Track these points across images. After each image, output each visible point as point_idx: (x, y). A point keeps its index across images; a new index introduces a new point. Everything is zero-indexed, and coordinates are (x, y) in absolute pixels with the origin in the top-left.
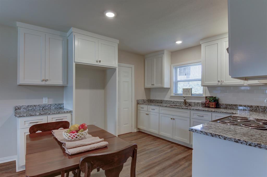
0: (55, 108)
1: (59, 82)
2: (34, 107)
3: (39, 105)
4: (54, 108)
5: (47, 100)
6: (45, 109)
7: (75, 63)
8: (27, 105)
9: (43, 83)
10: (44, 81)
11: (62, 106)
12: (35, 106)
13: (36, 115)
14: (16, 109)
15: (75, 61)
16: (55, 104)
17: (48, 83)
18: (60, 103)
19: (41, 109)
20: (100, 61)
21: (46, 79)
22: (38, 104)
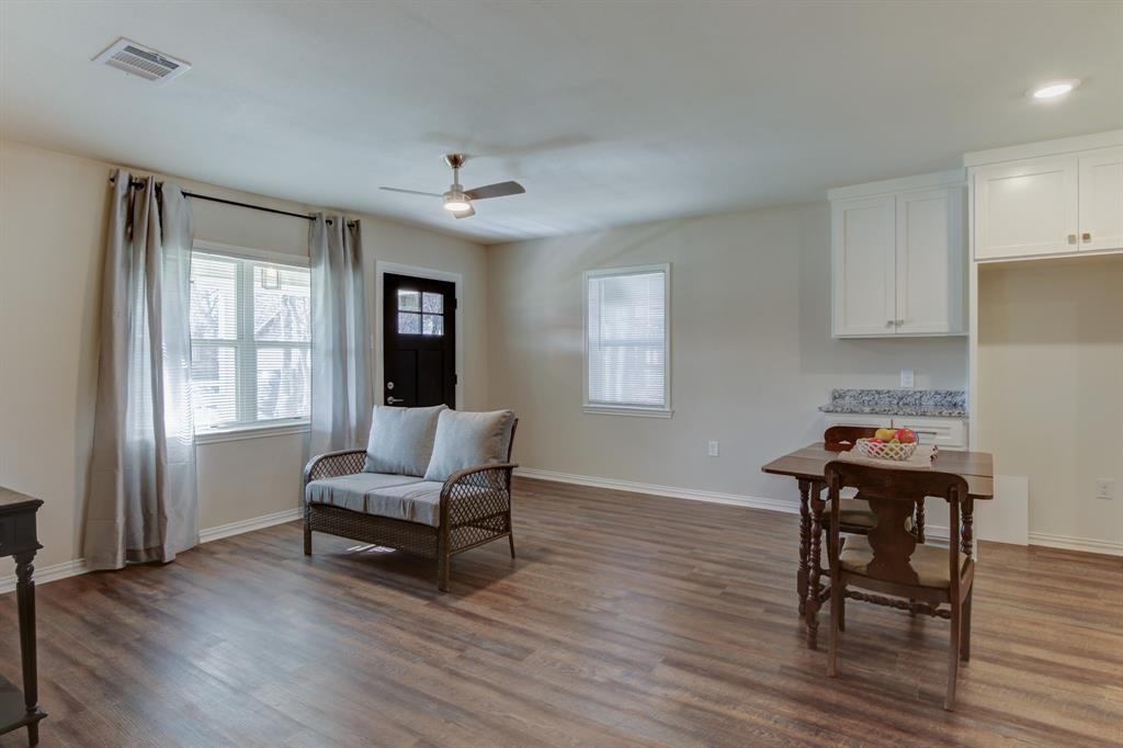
0: (936, 405)
1: (939, 325)
2: (877, 396)
3: (888, 392)
4: (931, 403)
5: (912, 379)
6: (905, 404)
7: (976, 263)
8: (859, 388)
9: (891, 331)
10: (894, 326)
11: (958, 399)
12: (878, 392)
13: (862, 412)
14: (835, 398)
15: (977, 257)
16: (937, 393)
17: (904, 330)
18: (953, 389)
19: (896, 402)
20: (1086, 237)
21: (899, 318)
22: (886, 389)
